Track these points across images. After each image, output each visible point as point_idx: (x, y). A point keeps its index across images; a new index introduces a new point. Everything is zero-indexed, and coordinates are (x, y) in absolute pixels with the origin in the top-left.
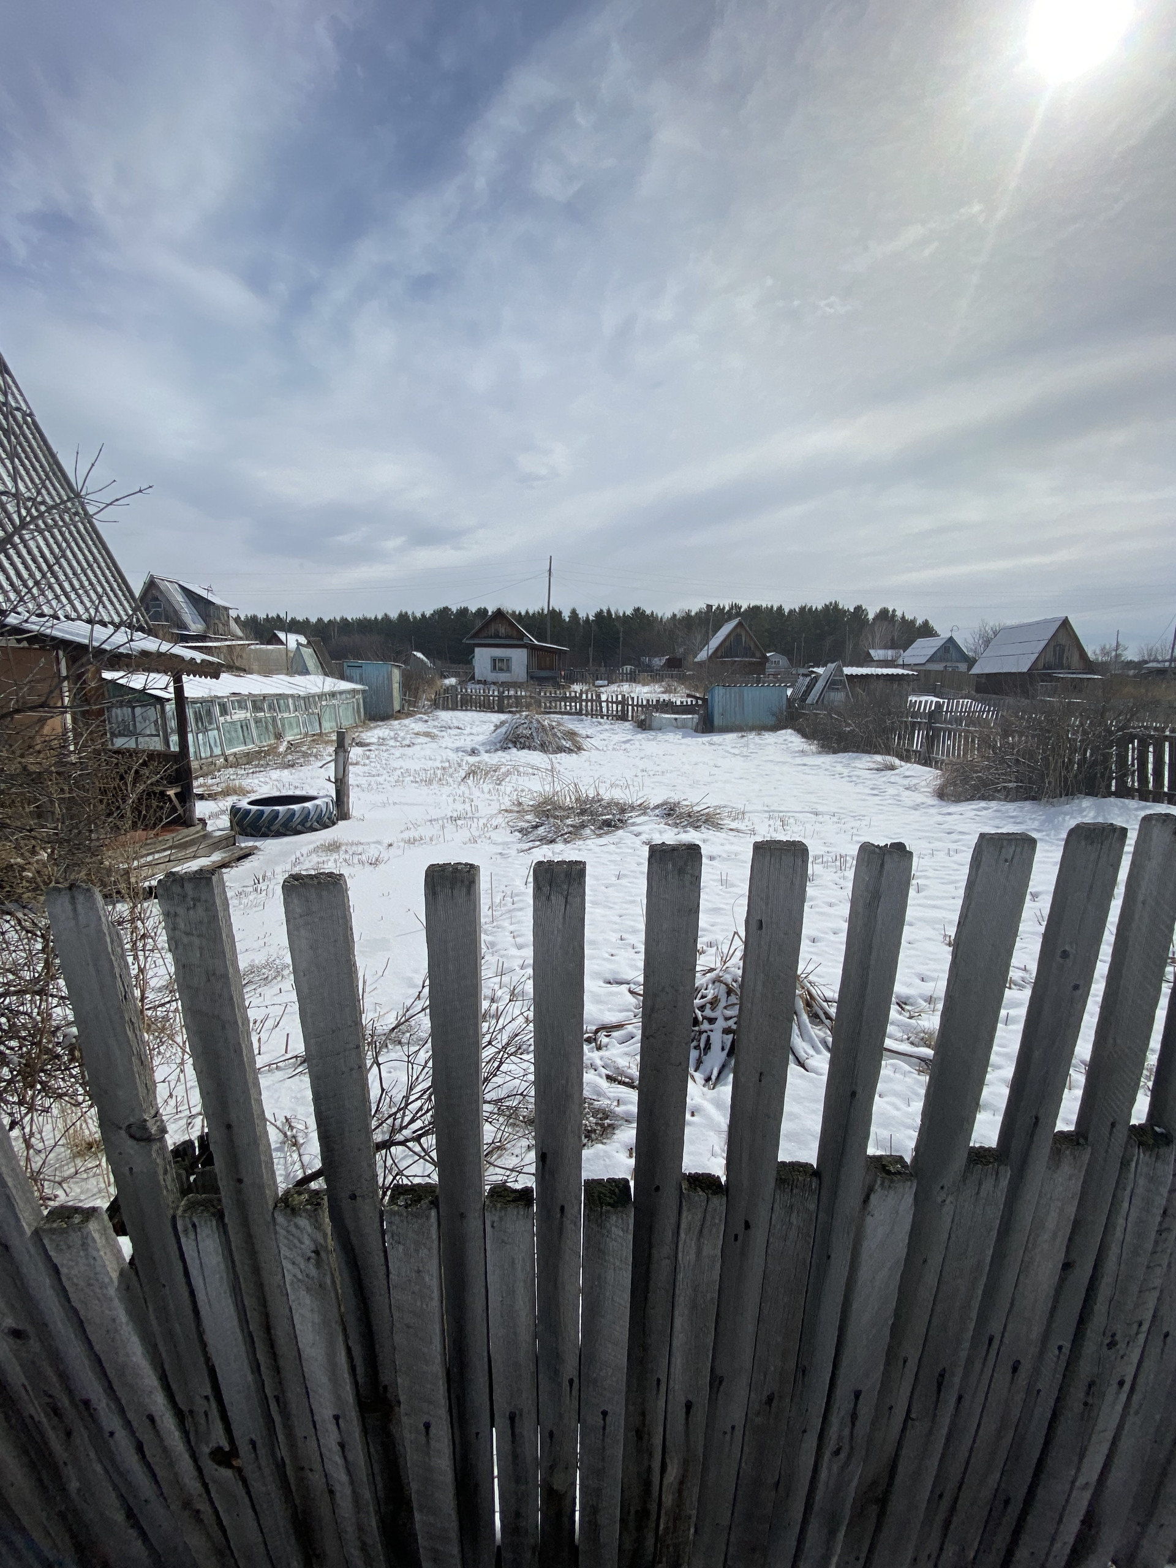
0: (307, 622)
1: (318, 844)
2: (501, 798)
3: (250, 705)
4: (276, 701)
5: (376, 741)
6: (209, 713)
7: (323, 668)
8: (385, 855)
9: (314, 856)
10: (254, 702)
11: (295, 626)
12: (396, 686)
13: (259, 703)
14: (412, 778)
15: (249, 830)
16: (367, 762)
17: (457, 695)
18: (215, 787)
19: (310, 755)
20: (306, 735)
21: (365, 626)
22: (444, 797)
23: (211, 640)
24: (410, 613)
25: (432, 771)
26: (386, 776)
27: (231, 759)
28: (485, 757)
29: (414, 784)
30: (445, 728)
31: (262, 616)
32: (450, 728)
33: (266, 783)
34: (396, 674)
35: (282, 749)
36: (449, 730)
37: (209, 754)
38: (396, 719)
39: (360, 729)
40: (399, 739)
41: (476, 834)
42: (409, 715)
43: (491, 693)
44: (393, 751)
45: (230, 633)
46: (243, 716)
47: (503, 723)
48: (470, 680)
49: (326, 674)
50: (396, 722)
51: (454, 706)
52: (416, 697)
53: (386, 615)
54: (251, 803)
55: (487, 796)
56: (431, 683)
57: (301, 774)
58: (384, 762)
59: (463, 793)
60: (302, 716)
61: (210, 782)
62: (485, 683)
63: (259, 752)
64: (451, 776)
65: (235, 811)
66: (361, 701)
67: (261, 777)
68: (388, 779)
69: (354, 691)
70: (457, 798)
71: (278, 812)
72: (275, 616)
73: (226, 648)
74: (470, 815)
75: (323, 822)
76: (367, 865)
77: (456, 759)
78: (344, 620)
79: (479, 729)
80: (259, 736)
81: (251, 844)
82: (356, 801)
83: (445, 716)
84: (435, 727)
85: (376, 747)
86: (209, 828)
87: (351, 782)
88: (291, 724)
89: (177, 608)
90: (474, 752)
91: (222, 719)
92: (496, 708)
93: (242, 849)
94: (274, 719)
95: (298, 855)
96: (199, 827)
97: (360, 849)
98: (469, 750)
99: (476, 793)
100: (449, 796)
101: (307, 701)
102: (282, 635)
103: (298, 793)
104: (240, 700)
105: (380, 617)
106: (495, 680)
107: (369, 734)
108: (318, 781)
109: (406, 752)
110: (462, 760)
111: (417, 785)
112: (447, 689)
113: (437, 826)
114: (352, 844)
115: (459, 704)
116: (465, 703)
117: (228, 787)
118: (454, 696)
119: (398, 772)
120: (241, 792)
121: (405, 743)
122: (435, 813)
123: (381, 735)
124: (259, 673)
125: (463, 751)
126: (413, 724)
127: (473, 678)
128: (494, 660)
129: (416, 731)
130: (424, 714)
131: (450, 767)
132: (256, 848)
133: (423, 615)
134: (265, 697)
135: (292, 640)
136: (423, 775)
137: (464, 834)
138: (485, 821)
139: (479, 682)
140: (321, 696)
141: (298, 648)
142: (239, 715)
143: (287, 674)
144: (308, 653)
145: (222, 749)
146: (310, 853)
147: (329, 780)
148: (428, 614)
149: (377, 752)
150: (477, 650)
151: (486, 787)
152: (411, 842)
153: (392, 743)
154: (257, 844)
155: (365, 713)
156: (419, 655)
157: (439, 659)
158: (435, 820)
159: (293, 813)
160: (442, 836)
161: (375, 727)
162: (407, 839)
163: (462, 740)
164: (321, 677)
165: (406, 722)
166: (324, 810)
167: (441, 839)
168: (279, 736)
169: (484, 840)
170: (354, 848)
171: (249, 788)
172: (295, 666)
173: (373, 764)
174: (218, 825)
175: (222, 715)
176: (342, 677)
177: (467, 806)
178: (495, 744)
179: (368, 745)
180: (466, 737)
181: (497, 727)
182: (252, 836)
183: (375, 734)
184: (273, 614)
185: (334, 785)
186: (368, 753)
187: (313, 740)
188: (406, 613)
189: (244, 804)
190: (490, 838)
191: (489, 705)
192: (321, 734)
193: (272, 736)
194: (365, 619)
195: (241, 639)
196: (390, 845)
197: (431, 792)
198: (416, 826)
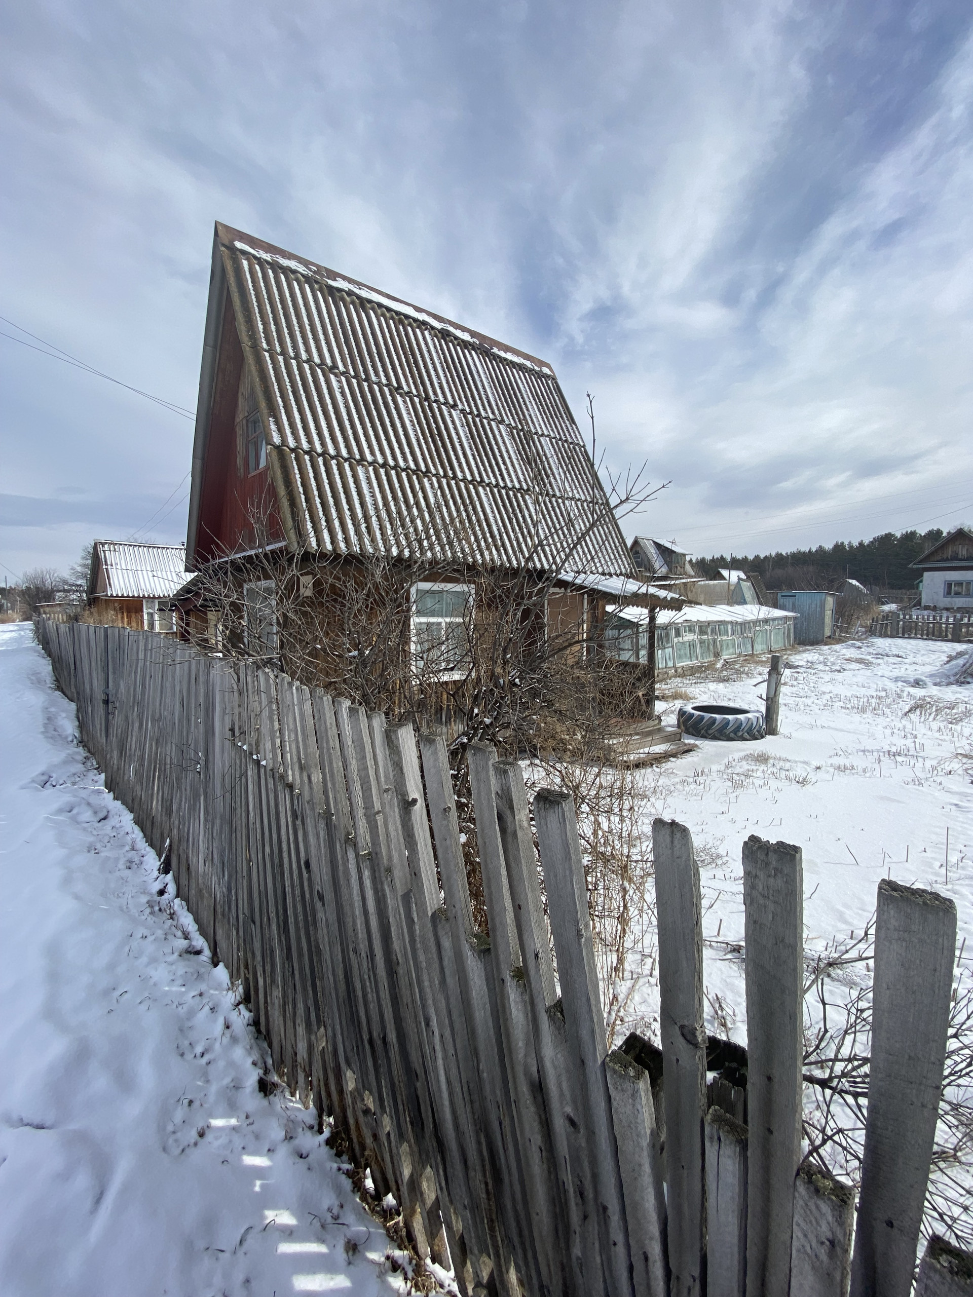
0: (745, 559)
1: (748, 752)
2: (956, 739)
3: (697, 630)
4: (718, 627)
5: (804, 664)
6: (667, 635)
7: (758, 598)
8: (812, 777)
9: (744, 763)
10: (700, 627)
11: (736, 564)
12: (828, 613)
13: (704, 628)
14: (842, 704)
15: (691, 730)
16: (795, 683)
17: (898, 622)
18: (667, 692)
19: (743, 672)
20: (740, 655)
21: (800, 559)
22: (880, 727)
23: (672, 579)
24: (846, 543)
25: (866, 700)
26: (813, 699)
27: (680, 670)
28: (934, 691)
29: (844, 710)
30: (880, 655)
31: (709, 557)
32: (888, 656)
33: (705, 693)
34: (830, 602)
35: (719, 666)
36: (886, 658)
37: (664, 665)
38: (826, 644)
39: (789, 652)
40: (829, 664)
41: (922, 775)
42: (840, 641)
43: (944, 620)
44: (821, 675)
45: (685, 573)
46: (691, 638)
47: (960, 654)
48: (914, 606)
49: (761, 604)
50: (827, 647)
51: (895, 633)
52: (849, 624)
53: (820, 547)
54: (694, 708)
55: (937, 735)
56: (867, 609)
57: (734, 688)
58: (812, 685)
59: (904, 727)
60: (737, 639)
61: (664, 687)
62: (935, 608)
63: (701, 667)
64: (888, 706)
65: (682, 713)
66: (792, 627)
67: (701, 687)
68: (816, 701)
69: (786, 618)
70: (895, 731)
71: (715, 719)
72: (719, 556)
73: (682, 586)
74: (912, 752)
75: (752, 734)
76: (793, 782)
77: (894, 688)
78: (779, 556)
79: (926, 659)
80: (702, 654)
81: (692, 741)
82: (784, 718)
83: (882, 643)
84: (869, 654)
85: (804, 670)
86: (663, 724)
87: (781, 701)
88: (728, 645)
89: (650, 557)
90: (917, 683)
91: (676, 640)
92: (950, 637)
93: (685, 745)
94: (715, 641)
95: (731, 759)
96: (657, 722)
97: (787, 765)
98: (912, 680)
99: (921, 730)
100: (885, 728)
101: (743, 626)
102: (725, 573)
103: (732, 704)
104: (690, 626)
105: (814, 550)
106: (949, 606)
107: (798, 657)
108: (748, 696)
109: (835, 677)
110: (902, 691)
111: (847, 711)
112: (886, 616)
113: (871, 758)
114: (780, 759)
115: (900, 630)
116: (909, 631)
117: (676, 692)
118: (895, 624)
119: (827, 697)
120: (686, 698)
121: (834, 668)
122: (869, 744)
123: (810, 659)
124: (706, 604)
125: (903, 681)
126: (844, 650)
127: (919, 603)
128: (949, 585)
129: (847, 657)
130: (858, 640)
131: (887, 696)
132: (696, 746)
133: (861, 544)
134: (709, 623)
135: (734, 576)
136: (855, 702)
137: (905, 773)
138: (934, 763)
139: (927, 608)
140: (756, 622)
141: (738, 582)
142: (689, 637)
143: (728, 604)
144: (746, 586)
145: (674, 663)
146: (741, 759)
147: (761, 698)
148: (866, 542)
149: (805, 675)
150: (926, 574)
151: (935, 725)
152: (841, 769)
153: (821, 667)
154: (698, 743)
155: (795, 638)
156: (854, 582)
157: (876, 585)
158: (868, 751)
159: (728, 722)
160: (878, 769)
161: (804, 651)
162: (837, 764)
163: (903, 670)
164: (758, 606)
165: (837, 647)
166: (755, 723)
167: (877, 773)
168: (717, 655)
169: (932, 784)
170: (782, 763)
171: (692, 695)
172: (735, 597)
173: (800, 686)
174: (670, 721)
175: (676, 637)
176: (775, 606)
177: (909, 742)
178: (948, 677)
179: (797, 667)
180: (907, 666)
181: (951, 658)
182: (693, 735)
183: (801, 658)
184: (717, 556)
185: (764, 703)
186: (796, 675)
187: (746, 660)
188: (842, 543)
189: (689, 708)
190: (941, 784)
191: (940, 633)
192: (752, 655)
193: (712, 655)
194: (799, 552)
195: (692, 577)
196: (819, 768)
197: (863, 721)
198: (846, 753)
